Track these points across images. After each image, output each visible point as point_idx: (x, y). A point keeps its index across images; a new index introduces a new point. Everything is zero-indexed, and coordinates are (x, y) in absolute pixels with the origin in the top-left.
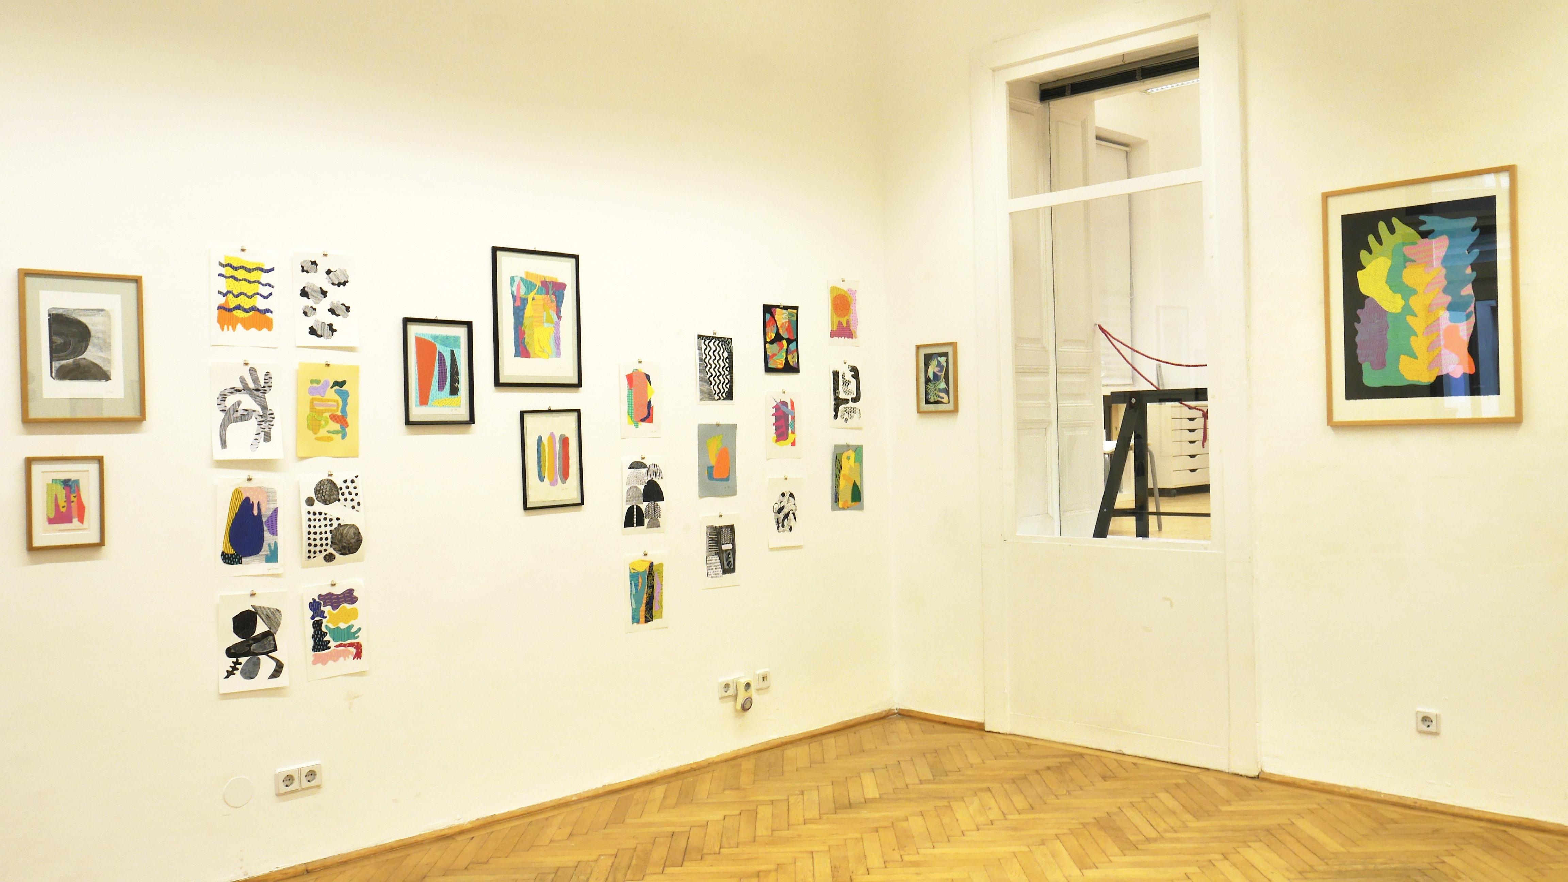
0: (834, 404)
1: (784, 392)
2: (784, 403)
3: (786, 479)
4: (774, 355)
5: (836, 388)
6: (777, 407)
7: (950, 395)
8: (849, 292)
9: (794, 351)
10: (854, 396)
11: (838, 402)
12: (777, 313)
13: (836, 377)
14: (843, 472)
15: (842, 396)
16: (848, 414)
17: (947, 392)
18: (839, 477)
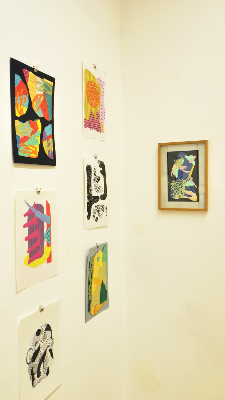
0: (88, 203)
1: (38, 192)
2: (38, 207)
3: (42, 310)
4: (26, 138)
5: (89, 185)
6: (29, 214)
7: (200, 192)
8: (99, 82)
9: (49, 137)
10: (103, 193)
11: (92, 200)
12: (29, 78)
13: (89, 172)
14: (94, 276)
15: (94, 194)
16: (98, 213)
17: (196, 190)
18: (91, 283)
